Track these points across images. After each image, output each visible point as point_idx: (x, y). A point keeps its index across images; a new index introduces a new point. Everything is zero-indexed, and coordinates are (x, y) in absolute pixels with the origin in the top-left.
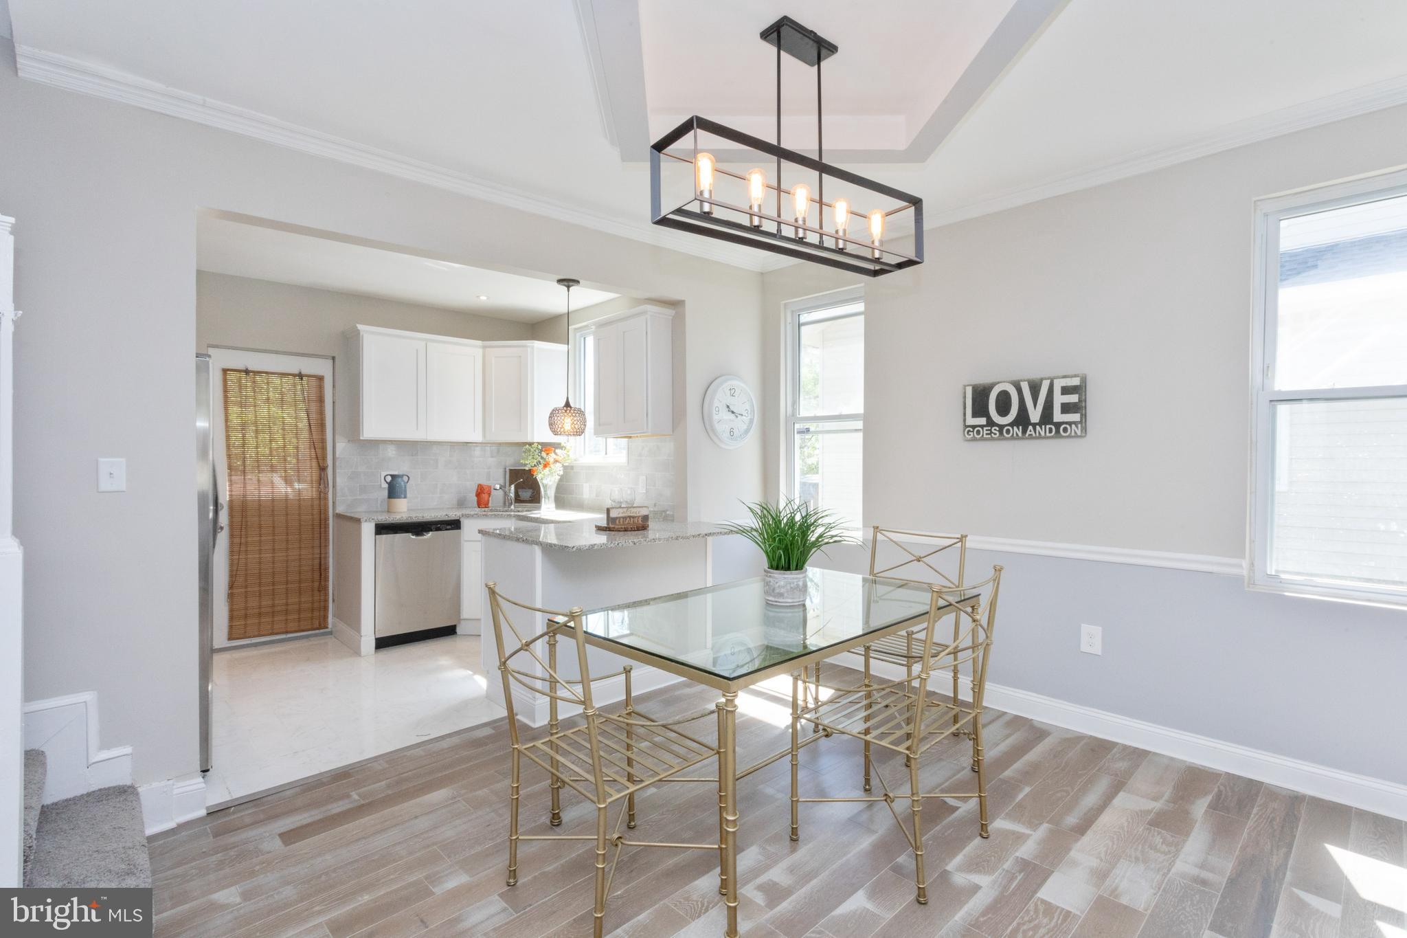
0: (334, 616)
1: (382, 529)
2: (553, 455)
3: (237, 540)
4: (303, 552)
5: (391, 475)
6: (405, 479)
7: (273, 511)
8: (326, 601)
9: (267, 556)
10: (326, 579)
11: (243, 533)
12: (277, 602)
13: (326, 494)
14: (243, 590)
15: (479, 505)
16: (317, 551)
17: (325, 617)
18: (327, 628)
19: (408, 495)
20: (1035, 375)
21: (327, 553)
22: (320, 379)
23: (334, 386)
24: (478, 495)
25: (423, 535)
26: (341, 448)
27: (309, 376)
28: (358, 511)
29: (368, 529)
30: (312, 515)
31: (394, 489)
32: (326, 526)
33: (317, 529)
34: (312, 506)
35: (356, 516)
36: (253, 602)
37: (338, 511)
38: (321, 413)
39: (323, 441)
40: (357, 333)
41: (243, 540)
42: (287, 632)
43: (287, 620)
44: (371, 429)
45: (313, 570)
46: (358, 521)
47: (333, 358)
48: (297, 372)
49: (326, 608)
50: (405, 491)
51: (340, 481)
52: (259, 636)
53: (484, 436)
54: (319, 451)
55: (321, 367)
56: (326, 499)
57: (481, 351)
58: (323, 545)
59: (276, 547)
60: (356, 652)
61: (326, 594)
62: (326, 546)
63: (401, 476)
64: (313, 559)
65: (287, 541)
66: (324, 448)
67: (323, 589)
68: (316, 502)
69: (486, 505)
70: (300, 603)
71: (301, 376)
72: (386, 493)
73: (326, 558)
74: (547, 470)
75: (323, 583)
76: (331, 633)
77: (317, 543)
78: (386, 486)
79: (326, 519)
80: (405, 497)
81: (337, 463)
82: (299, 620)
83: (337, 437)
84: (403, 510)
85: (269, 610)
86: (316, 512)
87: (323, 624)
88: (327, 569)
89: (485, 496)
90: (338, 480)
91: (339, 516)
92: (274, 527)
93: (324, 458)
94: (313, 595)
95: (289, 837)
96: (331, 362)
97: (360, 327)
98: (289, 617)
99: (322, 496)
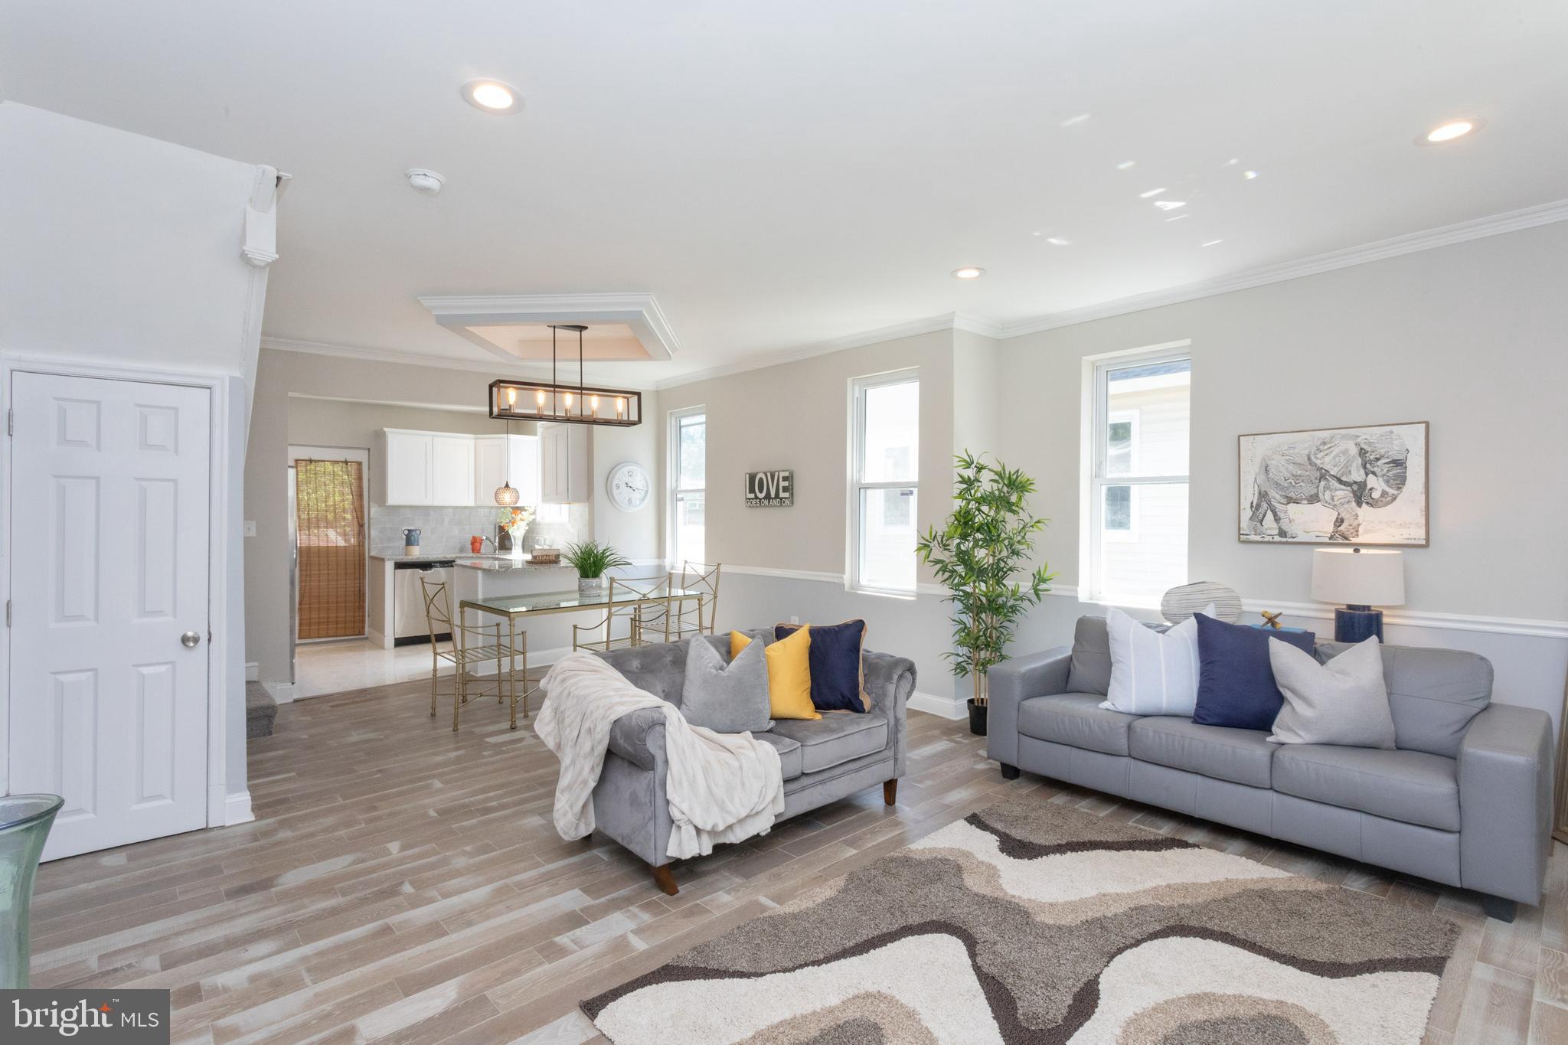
0: (369, 627)
1: (399, 566)
2: (520, 516)
3: (304, 573)
4: (348, 582)
5: (408, 530)
6: (418, 532)
7: (328, 553)
8: (364, 616)
9: (323, 584)
10: (364, 601)
11: (308, 568)
12: (330, 615)
13: (364, 542)
14: (307, 606)
15: (473, 550)
16: (357, 581)
17: (363, 627)
18: (364, 634)
19: (420, 544)
20: (773, 470)
21: (364, 583)
22: (360, 464)
23: (369, 468)
24: (473, 544)
25: (427, 570)
26: (374, 511)
27: (351, 462)
28: (386, 555)
29: (389, 566)
30: (354, 556)
31: (410, 540)
32: (364, 565)
33: (357, 567)
34: (354, 550)
35: (383, 557)
36: (315, 615)
37: (373, 554)
38: (360, 487)
39: (362, 506)
40: (384, 433)
41: (308, 573)
42: (337, 636)
43: (337, 628)
44: (394, 498)
45: (354, 595)
46: (383, 560)
47: (369, 450)
48: (343, 460)
49: (363, 621)
50: (418, 541)
51: (373, 533)
52: (319, 637)
53: (476, 501)
54: (359, 513)
55: (361, 456)
56: (363, 546)
57: (473, 441)
58: (361, 577)
59: (330, 578)
60: (382, 647)
61: (364, 612)
62: (364, 578)
63: (415, 530)
64: (355, 587)
65: (337, 574)
66: (362, 511)
67: (361, 607)
68: (357, 549)
69: (478, 551)
70: (346, 617)
71: (346, 462)
72: (404, 542)
73: (364, 586)
74: (515, 527)
75: (361, 603)
76: (367, 638)
77: (357, 576)
78: (404, 537)
79: (364, 560)
80: (418, 545)
81: (371, 521)
82: (345, 628)
83: (371, 503)
84: (417, 553)
85: (325, 620)
86: (356, 555)
87: (361, 632)
88: (364, 594)
89: (477, 545)
90: (372, 532)
91: (372, 558)
92: (328, 564)
93: (362, 518)
94: (355, 612)
95: (332, 707)
96: (367, 451)
97: (385, 429)
98: (339, 626)
99: (361, 544)
